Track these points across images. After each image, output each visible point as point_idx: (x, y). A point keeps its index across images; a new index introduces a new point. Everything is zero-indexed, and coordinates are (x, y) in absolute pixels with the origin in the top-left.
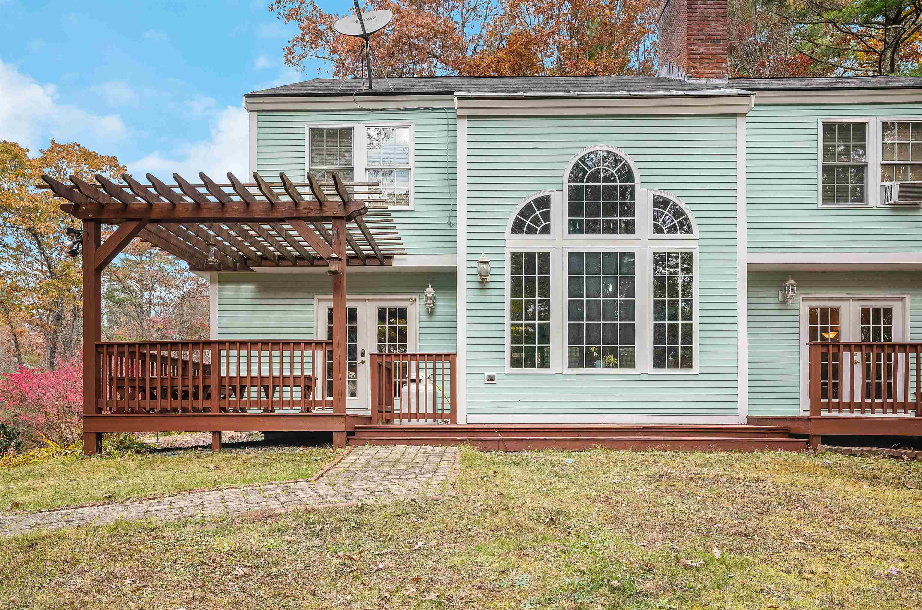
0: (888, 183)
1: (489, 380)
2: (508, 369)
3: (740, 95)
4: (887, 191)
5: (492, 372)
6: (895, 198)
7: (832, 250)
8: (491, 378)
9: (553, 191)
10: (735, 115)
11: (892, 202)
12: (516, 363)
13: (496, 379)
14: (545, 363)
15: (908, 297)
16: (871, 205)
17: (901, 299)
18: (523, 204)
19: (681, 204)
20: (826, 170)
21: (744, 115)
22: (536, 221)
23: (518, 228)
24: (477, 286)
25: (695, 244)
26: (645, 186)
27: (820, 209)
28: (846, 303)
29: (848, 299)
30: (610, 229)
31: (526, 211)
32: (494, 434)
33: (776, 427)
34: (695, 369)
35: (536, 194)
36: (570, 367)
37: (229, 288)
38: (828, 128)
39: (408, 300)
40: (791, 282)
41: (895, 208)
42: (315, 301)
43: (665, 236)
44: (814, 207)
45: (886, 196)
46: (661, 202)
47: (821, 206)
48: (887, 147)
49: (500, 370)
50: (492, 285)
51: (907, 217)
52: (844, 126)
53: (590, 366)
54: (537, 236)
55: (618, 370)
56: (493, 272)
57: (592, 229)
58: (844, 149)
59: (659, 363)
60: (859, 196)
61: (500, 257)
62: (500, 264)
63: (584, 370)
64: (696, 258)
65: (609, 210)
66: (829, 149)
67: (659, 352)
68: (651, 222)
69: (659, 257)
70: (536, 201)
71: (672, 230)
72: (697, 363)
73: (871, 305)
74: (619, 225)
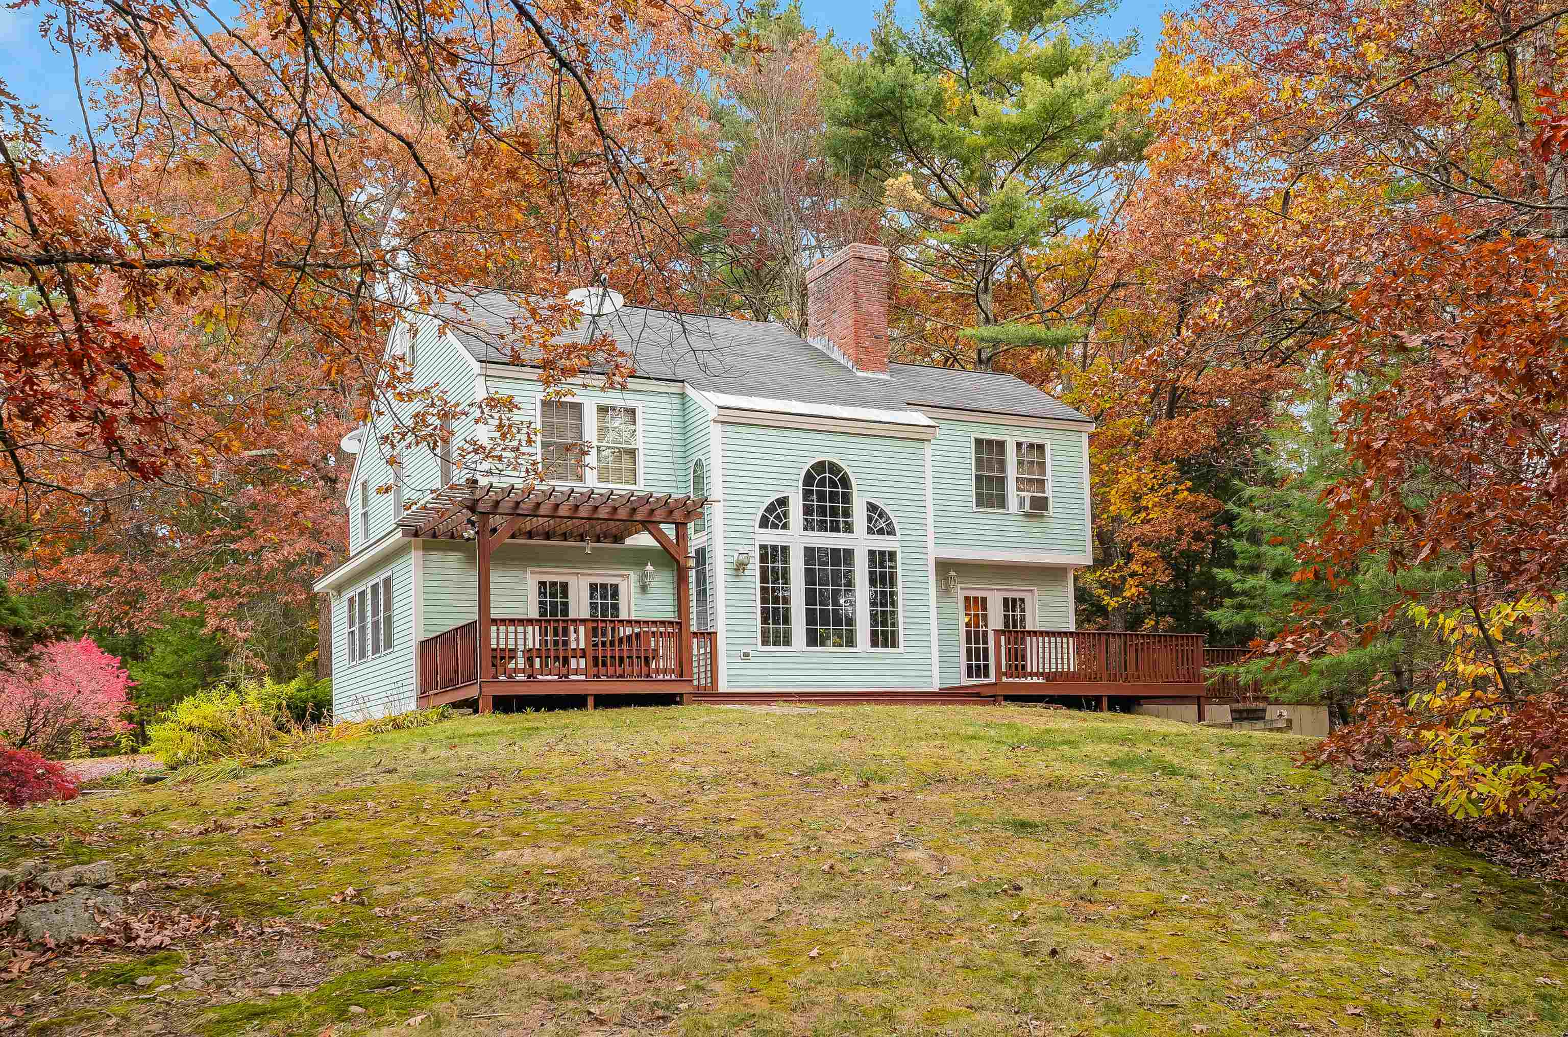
0: (1022, 494)
2: (760, 647)
4: (1022, 501)
5: (748, 649)
6: (1027, 508)
8: (747, 655)
9: (791, 492)
10: (923, 440)
11: (1025, 510)
12: (765, 642)
13: (750, 655)
14: (788, 642)
15: (1036, 589)
16: (1010, 511)
17: (1030, 591)
18: (768, 502)
19: (887, 510)
20: (978, 478)
21: (929, 440)
22: (778, 517)
23: (764, 523)
24: (733, 572)
25: (897, 544)
26: (861, 494)
27: (975, 512)
28: (992, 593)
29: (994, 589)
30: (835, 528)
31: (771, 509)
34: (901, 649)
35: (777, 494)
36: (807, 645)
37: (434, 556)
38: (979, 442)
39: (622, 576)
40: (953, 574)
41: (1027, 515)
42: (529, 575)
43: (875, 536)
44: (970, 510)
45: (1021, 505)
46: (872, 507)
47: (975, 509)
48: (1020, 463)
49: (754, 647)
50: (746, 572)
51: (1035, 523)
52: (990, 442)
53: (823, 645)
54: (780, 531)
55: (844, 649)
56: (746, 561)
57: (822, 527)
58: (990, 461)
59: (874, 644)
60: (1002, 502)
61: (751, 548)
62: (751, 554)
63: (819, 649)
64: (899, 556)
65: (834, 512)
66: (979, 461)
67: (874, 634)
68: (866, 524)
69: (872, 553)
70: (777, 500)
71: (881, 531)
72: (901, 643)
73: (1010, 595)
74: (841, 525)
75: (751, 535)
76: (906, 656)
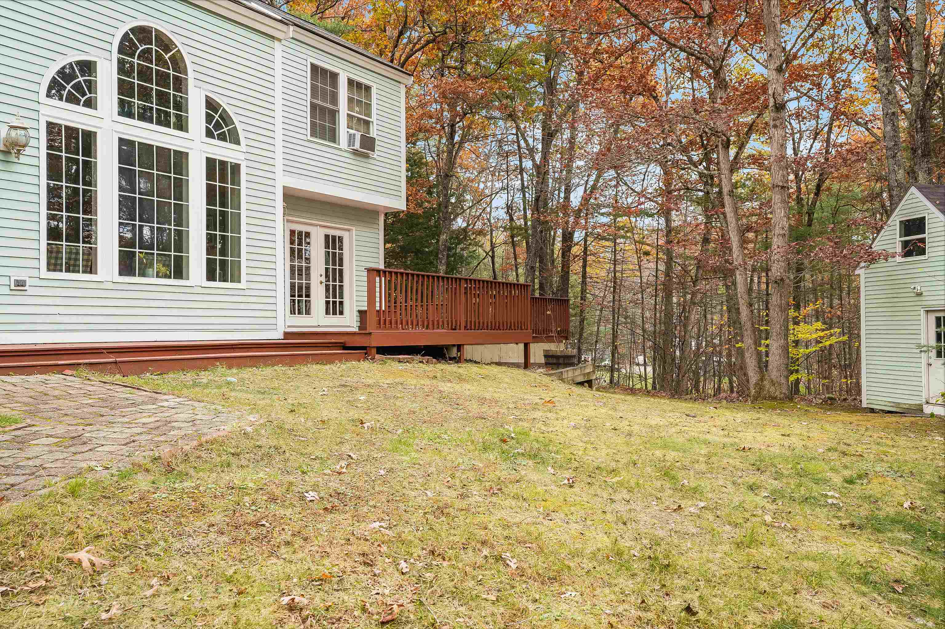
0: (352, 132)
1: (18, 286)
2: (44, 273)
3: (281, 21)
4: (351, 138)
5: (22, 275)
6: (357, 146)
7: (309, 178)
8: (20, 284)
9: (100, 58)
10: (273, 37)
11: (355, 148)
12: (53, 267)
13: (27, 285)
14: (90, 268)
15: (354, 228)
16: (341, 147)
17: (349, 230)
18: (62, 62)
19: (230, 111)
20: (313, 106)
21: (279, 40)
22: (78, 87)
23: (55, 92)
25: (242, 156)
26: (199, 84)
27: (309, 141)
28: (315, 228)
29: (316, 225)
30: (164, 121)
31: (67, 73)
32: (102, 355)
33: (333, 341)
34: (242, 285)
35: (80, 55)
36: (121, 274)
38: (314, 68)
41: (355, 153)
43: (216, 142)
44: (305, 138)
45: (350, 142)
46: (211, 105)
47: (309, 137)
48: (350, 100)
49: (35, 273)
50: (23, 159)
51: (360, 162)
52: (324, 71)
53: (143, 274)
54: (80, 109)
55: (172, 281)
56: (23, 140)
57: (145, 116)
58: (324, 91)
59: (211, 276)
60: (333, 136)
61: (35, 124)
62: (32, 133)
63: (136, 279)
64: (243, 170)
65: (163, 98)
66: (314, 89)
67: (210, 264)
68: (204, 124)
69: (210, 163)
70: (78, 63)
71: (222, 138)
72: (244, 277)
73: (331, 232)
74: (173, 119)
75: (35, 106)
76: (248, 292)
